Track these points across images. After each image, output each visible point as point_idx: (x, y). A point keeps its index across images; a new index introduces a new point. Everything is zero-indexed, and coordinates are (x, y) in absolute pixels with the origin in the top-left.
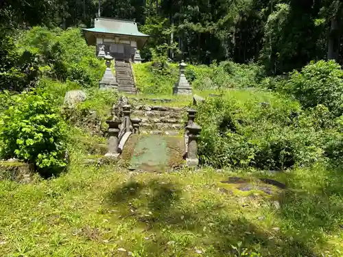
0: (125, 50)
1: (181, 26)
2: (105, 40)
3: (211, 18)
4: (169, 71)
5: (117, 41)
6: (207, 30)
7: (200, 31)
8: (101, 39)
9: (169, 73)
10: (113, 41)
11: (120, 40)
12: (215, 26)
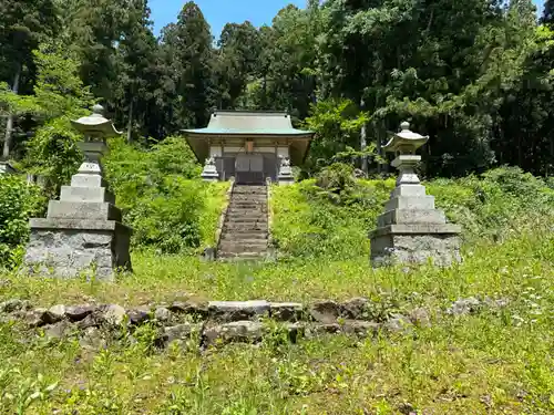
0: (265, 166)
1: (381, 111)
2: (227, 150)
3: (446, 87)
4: (358, 195)
5: (250, 150)
6: (440, 110)
7: (425, 114)
8: (219, 149)
9: (357, 201)
10: (242, 150)
11: (255, 145)
12: (458, 100)
